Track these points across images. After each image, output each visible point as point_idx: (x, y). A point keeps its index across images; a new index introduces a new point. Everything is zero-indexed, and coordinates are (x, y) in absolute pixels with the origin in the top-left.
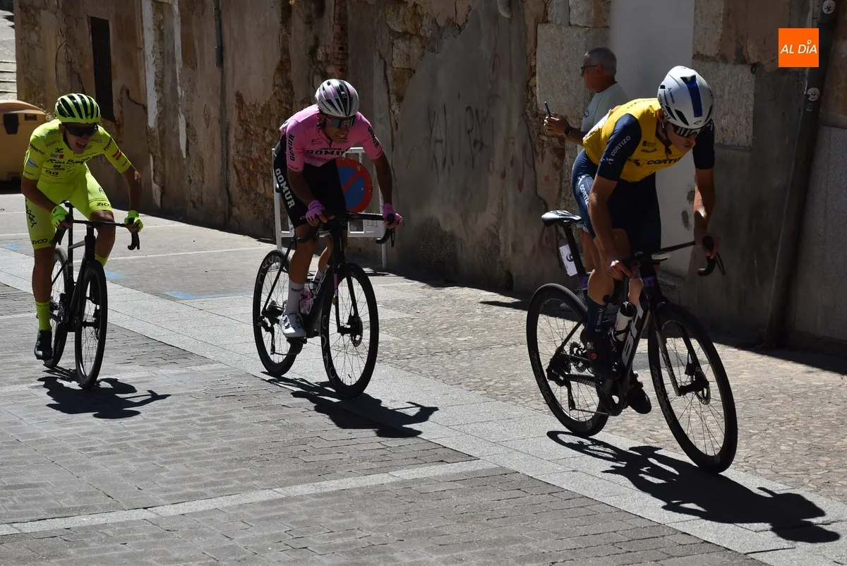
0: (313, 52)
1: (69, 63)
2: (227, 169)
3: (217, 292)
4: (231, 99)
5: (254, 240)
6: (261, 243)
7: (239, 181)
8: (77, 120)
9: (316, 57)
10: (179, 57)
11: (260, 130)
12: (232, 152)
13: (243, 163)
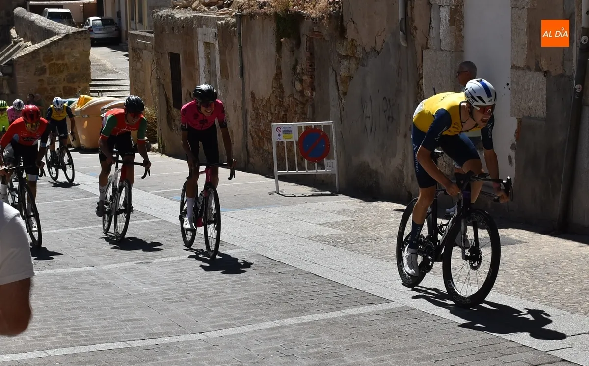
0: (294, 68)
1: (158, 79)
2: (247, 136)
3: (242, 207)
4: (248, 96)
5: (262, 177)
6: (267, 178)
7: (253, 143)
9: (297, 72)
10: (219, 73)
11: (265, 114)
12: (249, 126)
13: (256, 132)
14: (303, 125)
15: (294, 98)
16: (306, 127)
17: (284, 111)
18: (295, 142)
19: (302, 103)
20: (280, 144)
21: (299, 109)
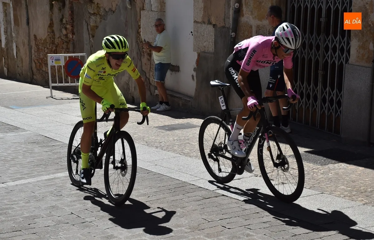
0: (61, 20)
2: (31, 62)
3: (29, 106)
4: (32, 37)
5: (42, 87)
6: (45, 88)
7: (36, 66)
8: (117, 50)
9: (63, 22)
10: (13, 22)
11: (43, 48)
12: (33, 56)
13: (37, 60)
14: (67, 56)
15: (61, 39)
16: (69, 57)
17: (55, 47)
18: (62, 66)
19: (66, 42)
20: (53, 67)
21: (65, 46)
